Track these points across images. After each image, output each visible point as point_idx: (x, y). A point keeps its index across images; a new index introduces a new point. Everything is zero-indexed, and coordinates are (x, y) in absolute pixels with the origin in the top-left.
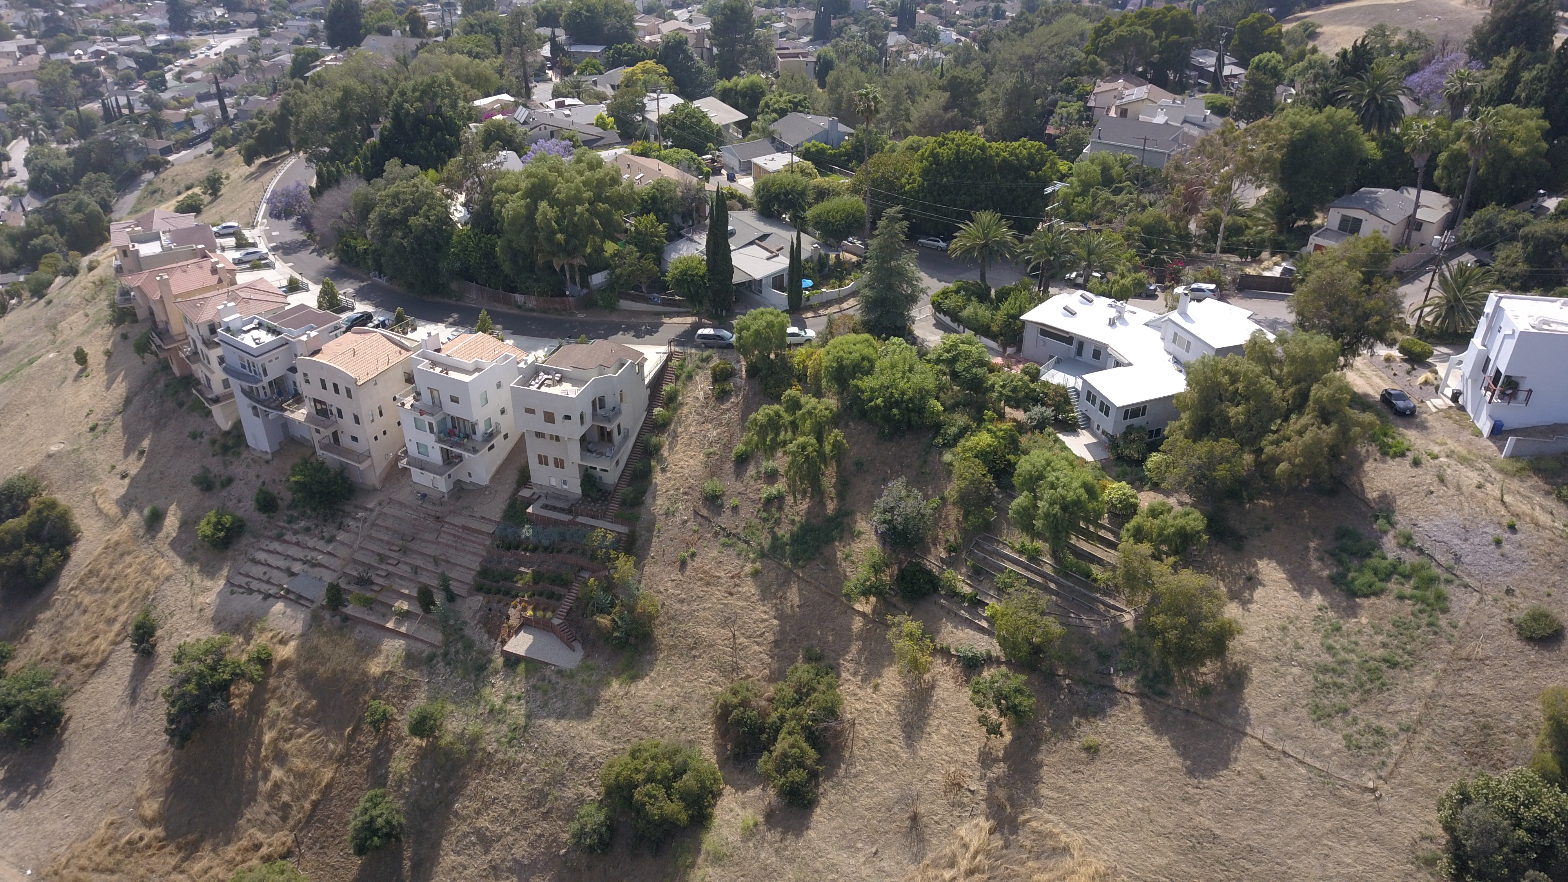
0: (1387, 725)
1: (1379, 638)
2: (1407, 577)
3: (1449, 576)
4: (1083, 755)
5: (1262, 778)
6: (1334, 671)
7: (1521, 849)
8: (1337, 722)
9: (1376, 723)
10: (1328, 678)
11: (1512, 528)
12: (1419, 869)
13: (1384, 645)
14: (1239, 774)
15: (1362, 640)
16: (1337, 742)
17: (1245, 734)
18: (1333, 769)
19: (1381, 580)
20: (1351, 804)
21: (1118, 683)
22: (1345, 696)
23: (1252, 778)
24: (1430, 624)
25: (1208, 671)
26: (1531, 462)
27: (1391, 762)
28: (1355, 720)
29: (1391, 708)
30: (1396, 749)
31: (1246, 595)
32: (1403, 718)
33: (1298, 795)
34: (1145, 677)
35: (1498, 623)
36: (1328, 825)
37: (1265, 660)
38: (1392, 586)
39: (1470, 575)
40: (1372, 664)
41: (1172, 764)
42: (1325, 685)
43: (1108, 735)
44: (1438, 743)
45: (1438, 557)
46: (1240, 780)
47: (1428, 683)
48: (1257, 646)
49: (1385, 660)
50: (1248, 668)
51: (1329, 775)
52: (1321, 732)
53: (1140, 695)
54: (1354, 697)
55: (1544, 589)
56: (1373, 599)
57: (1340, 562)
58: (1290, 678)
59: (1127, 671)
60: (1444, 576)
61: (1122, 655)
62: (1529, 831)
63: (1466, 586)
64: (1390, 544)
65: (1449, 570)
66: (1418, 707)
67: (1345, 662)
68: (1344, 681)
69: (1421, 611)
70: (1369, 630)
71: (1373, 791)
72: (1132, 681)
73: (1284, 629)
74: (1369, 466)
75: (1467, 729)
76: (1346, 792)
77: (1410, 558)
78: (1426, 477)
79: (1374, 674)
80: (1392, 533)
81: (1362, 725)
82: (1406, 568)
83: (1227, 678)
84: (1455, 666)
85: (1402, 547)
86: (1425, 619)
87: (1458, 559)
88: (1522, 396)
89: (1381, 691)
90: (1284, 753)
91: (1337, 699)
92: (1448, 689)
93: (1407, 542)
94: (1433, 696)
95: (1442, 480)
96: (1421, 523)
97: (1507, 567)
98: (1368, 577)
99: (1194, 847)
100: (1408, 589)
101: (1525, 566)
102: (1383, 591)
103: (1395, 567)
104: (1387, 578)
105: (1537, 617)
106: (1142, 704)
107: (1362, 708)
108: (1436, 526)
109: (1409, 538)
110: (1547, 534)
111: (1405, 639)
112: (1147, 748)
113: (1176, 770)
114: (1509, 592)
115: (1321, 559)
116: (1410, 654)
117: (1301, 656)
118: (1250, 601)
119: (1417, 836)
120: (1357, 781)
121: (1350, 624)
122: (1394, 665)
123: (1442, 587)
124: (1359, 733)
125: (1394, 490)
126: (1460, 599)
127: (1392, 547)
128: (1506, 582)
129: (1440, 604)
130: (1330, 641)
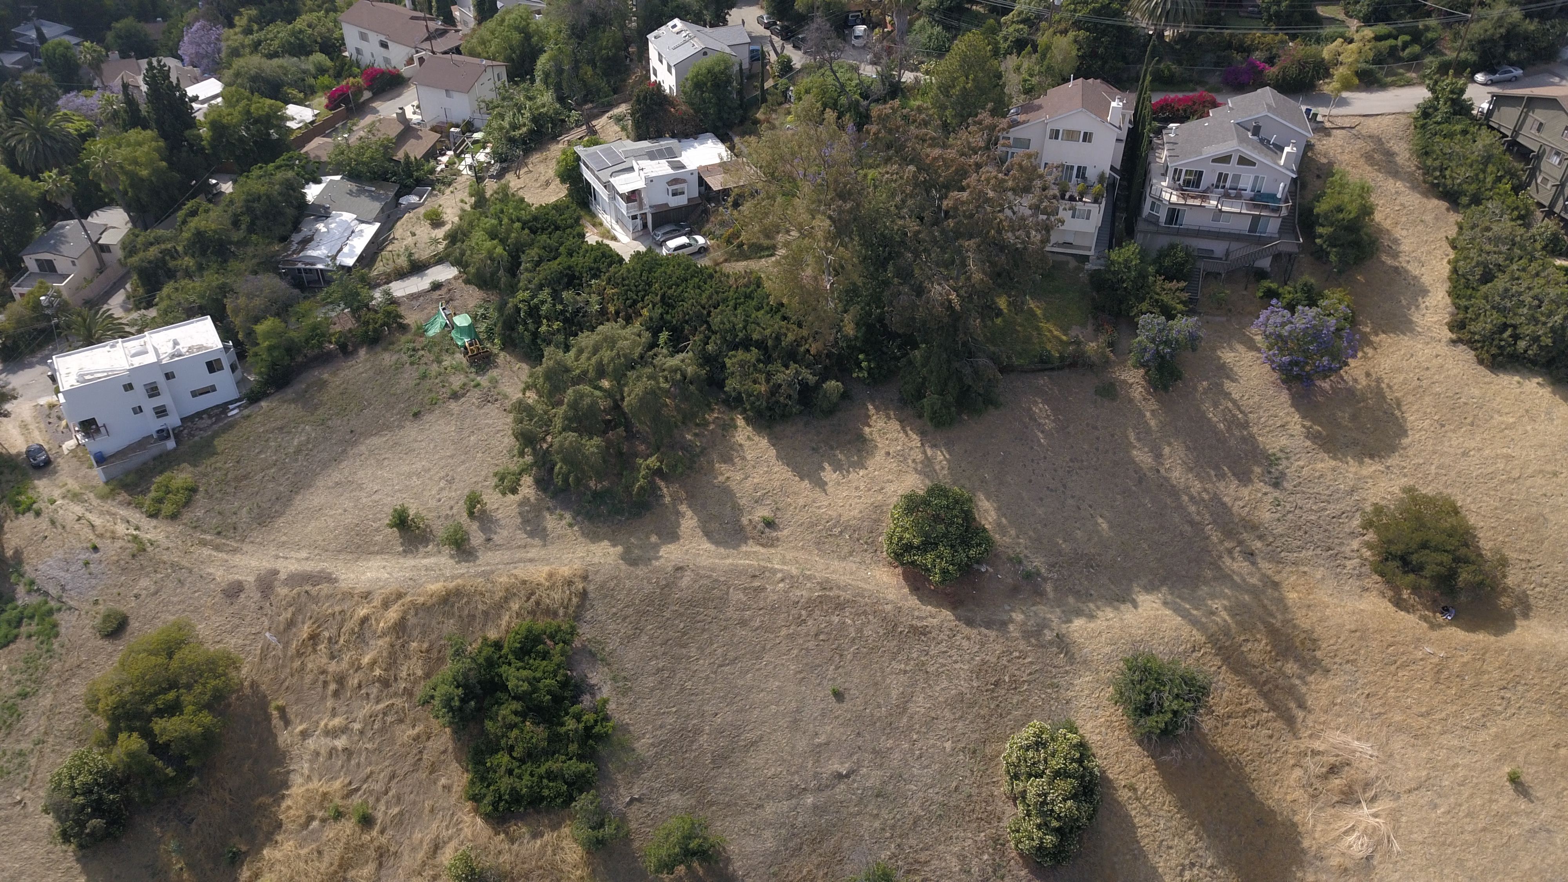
0: (25, 746)
2: (32, 617)
3: (59, 605)
9: (18, 748)
11: (95, 549)
12: (56, 844)
13: (18, 682)
15: (3, 685)
19: (15, 628)
20: (6, 820)
24: (48, 651)
26: (120, 480)
27: (30, 774)
29: (28, 730)
30: (33, 761)
32: (35, 735)
35: (87, 632)
38: (24, 629)
40: (10, 702)
44: (61, 744)
45: (51, 592)
47: (47, 700)
49: (19, 695)
55: (115, 591)
56: (12, 646)
60: (57, 605)
63: (70, 608)
64: (21, 590)
65: (59, 599)
66: (43, 721)
69: (42, 643)
70: (7, 674)
71: (20, 802)
74: (7, 525)
75: (75, 724)
77: (35, 599)
78: (43, 523)
79: (12, 709)
80: (22, 583)
81: (9, 753)
82: (31, 610)
84: (65, 677)
85: (29, 592)
86: (45, 647)
87: (63, 588)
88: (102, 430)
89: (18, 721)
92: (61, 699)
93: (31, 587)
94: (52, 709)
95: (53, 522)
96: (40, 567)
97: (94, 581)
100: (34, 628)
101: (105, 577)
102: (16, 637)
103: (22, 613)
104: (19, 624)
105: (111, 616)
108: (49, 566)
109: (33, 583)
110: (119, 544)
111: (31, 671)
114: (96, 602)
116: (35, 682)
120: (9, 801)
122: (24, 696)
123: (56, 616)
124: (8, 761)
125: (22, 544)
126: (65, 620)
127: (22, 597)
128: (93, 594)
129: (53, 631)
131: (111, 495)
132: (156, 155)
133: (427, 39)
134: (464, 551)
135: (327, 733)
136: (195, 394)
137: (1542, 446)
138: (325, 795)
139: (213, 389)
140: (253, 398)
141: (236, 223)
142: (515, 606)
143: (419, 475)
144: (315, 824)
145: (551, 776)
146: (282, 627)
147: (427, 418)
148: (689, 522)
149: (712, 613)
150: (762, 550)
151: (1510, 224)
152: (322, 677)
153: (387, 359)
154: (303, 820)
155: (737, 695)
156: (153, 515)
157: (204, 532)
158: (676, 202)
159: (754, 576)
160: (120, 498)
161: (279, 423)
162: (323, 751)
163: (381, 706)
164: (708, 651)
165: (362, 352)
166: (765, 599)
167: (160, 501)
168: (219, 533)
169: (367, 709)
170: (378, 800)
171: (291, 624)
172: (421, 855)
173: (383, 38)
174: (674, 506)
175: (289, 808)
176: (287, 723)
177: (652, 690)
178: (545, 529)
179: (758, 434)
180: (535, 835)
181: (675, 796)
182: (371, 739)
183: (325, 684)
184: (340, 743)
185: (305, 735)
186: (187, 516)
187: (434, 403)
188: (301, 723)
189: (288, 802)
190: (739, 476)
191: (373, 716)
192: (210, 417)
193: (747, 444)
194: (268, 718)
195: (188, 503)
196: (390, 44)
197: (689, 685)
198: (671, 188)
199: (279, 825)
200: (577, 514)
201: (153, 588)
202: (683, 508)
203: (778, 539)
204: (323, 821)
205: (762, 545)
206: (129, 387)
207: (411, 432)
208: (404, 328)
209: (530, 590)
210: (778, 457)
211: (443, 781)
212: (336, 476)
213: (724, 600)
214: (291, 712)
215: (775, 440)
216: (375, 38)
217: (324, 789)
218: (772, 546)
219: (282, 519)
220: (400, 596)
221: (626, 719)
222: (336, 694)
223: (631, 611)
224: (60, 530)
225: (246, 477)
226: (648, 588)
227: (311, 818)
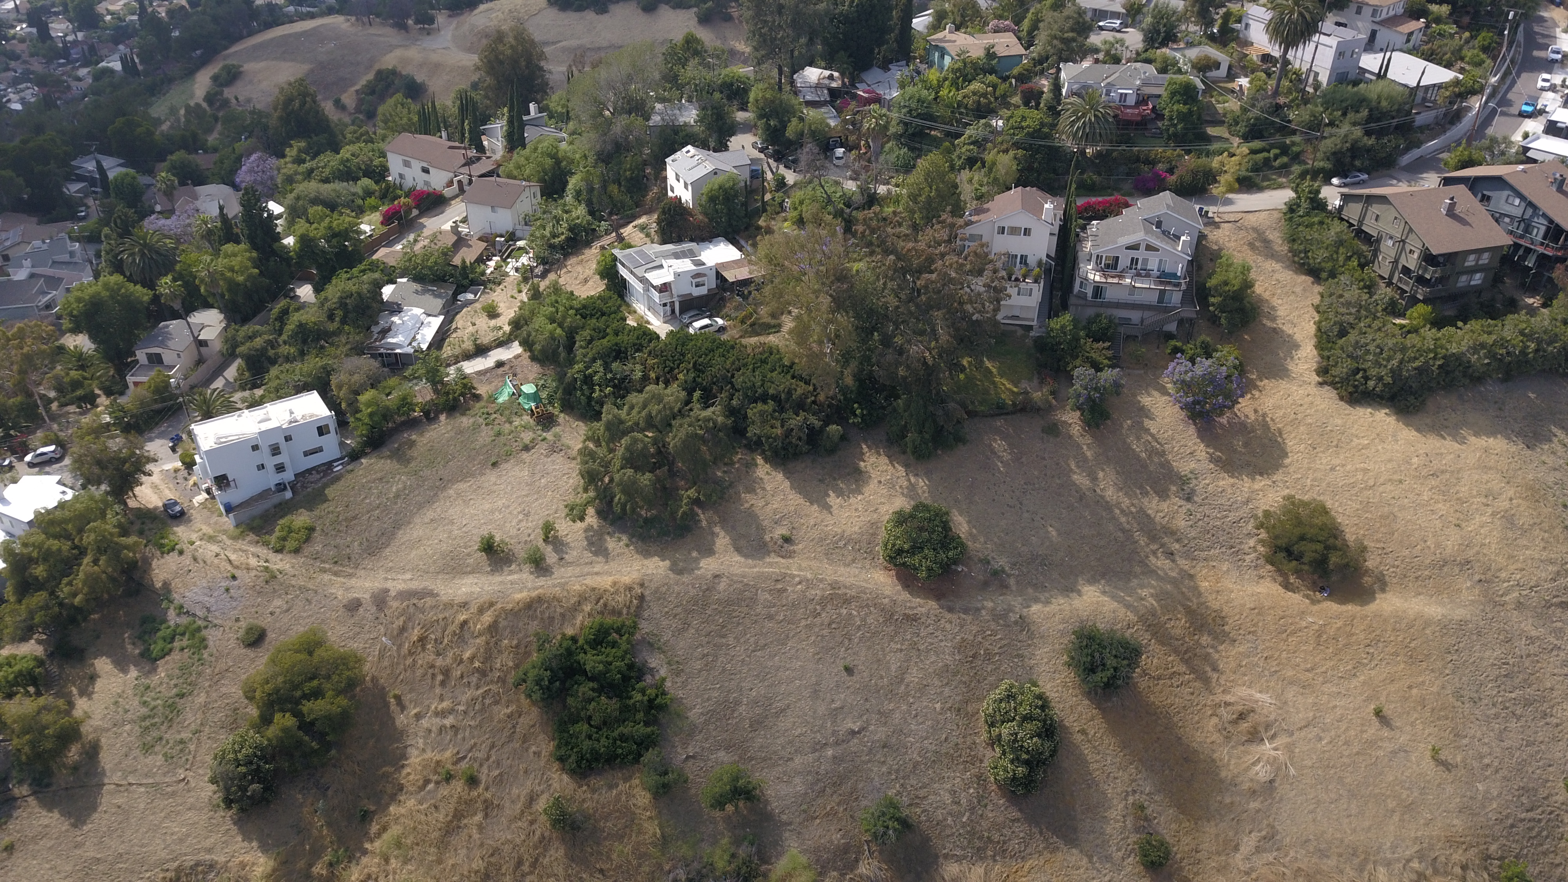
0: (185, 735)
1: (173, 682)
2: (183, 634)
3: (205, 623)
4: (5, 854)
5: (119, 807)
6: (149, 716)
8: (157, 748)
9: (178, 737)
10: (147, 723)
11: (234, 578)
12: (216, 812)
13: (176, 686)
14: (105, 812)
15: (163, 688)
16: (159, 759)
17: (104, 785)
18: (158, 779)
19: (169, 643)
20: (173, 794)
21: (16, 792)
22: (158, 729)
23: (113, 810)
24: (199, 660)
25: (73, 753)
26: (248, 525)
27: (190, 757)
28: (167, 742)
29: (185, 724)
30: (192, 747)
31: (90, 689)
32: (193, 727)
33: (142, 806)
34: (34, 779)
35: (232, 643)
36: (162, 815)
37: (108, 730)
38: (177, 644)
39: (216, 618)
40: (170, 701)
41: (64, 828)
42: (147, 728)
43: (18, 832)
44: (214, 732)
45: (198, 613)
46: (106, 816)
47: (202, 699)
48: (100, 723)
49: (177, 695)
50: (98, 740)
51: (158, 784)
52: (149, 760)
53: (34, 793)
54: (163, 728)
55: (254, 610)
56: (167, 658)
57: (145, 641)
58: (125, 734)
59: (21, 782)
60: (204, 624)
61: (14, 773)
62: (245, 765)
63: (215, 626)
64: (172, 614)
65: (205, 619)
66: (199, 715)
67: (155, 708)
68: (156, 720)
69: (193, 654)
70: (166, 680)
71: (184, 780)
72: (26, 787)
73: (116, 702)
74: (155, 563)
75: (226, 716)
76: (169, 789)
77: (184, 620)
78: (186, 560)
79: (172, 707)
80: (172, 608)
81: (171, 742)
82: (180, 630)
83: (87, 753)
84: (215, 680)
85: (179, 615)
86: (196, 657)
87: (208, 610)
88: (232, 484)
89: (178, 716)
90: (130, 784)
91: (155, 734)
92: (214, 695)
93: (181, 610)
94: (206, 704)
95: (195, 559)
96: (187, 594)
97: (235, 604)
98: (160, 644)
99: (87, 874)
100: (185, 642)
101: (243, 599)
102: (171, 650)
103: (174, 631)
104: (173, 639)
105: (250, 630)
106: (37, 798)
107: (169, 732)
108: (195, 593)
109: (181, 607)
110: (253, 573)
111: (185, 676)
112: (46, 826)
113: (67, 831)
114: (237, 620)
115: (134, 644)
116: (190, 684)
117: (129, 716)
118: (93, 693)
119: (210, 794)
120: (174, 779)
121: (155, 680)
122: (181, 696)
123: (204, 633)
124: (171, 748)
125: (170, 577)
126: (212, 636)
127: (172, 617)
128: (234, 614)
129: (202, 644)
130: (145, 698)
131: (241, 536)
132: (249, 264)
133: (464, 165)
134: (542, 569)
135: (437, 714)
136: (306, 454)
137: (1390, 461)
138: (438, 763)
139: (320, 450)
140: (354, 456)
141: (331, 317)
142: (587, 608)
143: (500, 512)
144: (431, 786)
145: (623, 738)
146: (395, 633)
147: (504, 466)
148: (722, 540)
149: (745, 610)
150: (783, 561)
151: (1357, 291)
152: (430, 671)
153: (465, 421)
154: (421, 783)
155: (767, 674)
156: (278, 551)
157: (323, 562)
158: (697, 292)
159: (777, 581)
160: (248, 539)
161: (379, 475)
162: (434, 729)
163: (480, 691)
164: (742, 640)
165: (443, 417)
166: (787, 598)
167: (284, 539)
168: (336, 562)
169: (470, 693)
170: (481, 765)
171: (403, 629)
172: (519, 806)
173: (425, 165)
174: (710, 528)
175: (409, 774)
176: (403, 708)
177: (700, 671)
178: (606, 549)
179: (775, 471)
180: (611, 787)
181: (722, 754)
182: (473, 718)
183: (434, 676)
184: (448, 721)
185: (418, 717)
186: (308, 550)
187: (509, 454)
188: (415, 708)
189: (408, 770)
190: (761, 503)
191: (474, 699)
192: (318, 472)
193: (766, 478)
194: (387, 705)
195: (308, 540)
196: (431, 170)
197: (729, 666)
198: (694, 281)
199: (401, 788)
200: (632, 536)
201: (285, 607)
202: (717, 529)
203: (794, 552)
204: (437, 783)
205: (782, 557)
206: (255, 448)
207: (491, 477)
208: (477, 398)
209: (598, 595)
210: (792, 487)
211: (534, 748)
212: (430, 514)
213: (754, 600)
214: (406, 699)
215: (788, 475)
216: (417, 165)
217: (438, 757)
218: (790, 557)
219: (388, 550)
220: (492, 604)
221: (680, 694)
222: (443, 684)
223: (679, 610)
224: (202, 564)
225: (355, 518)
226: (692, 592)
227: (427, 782)
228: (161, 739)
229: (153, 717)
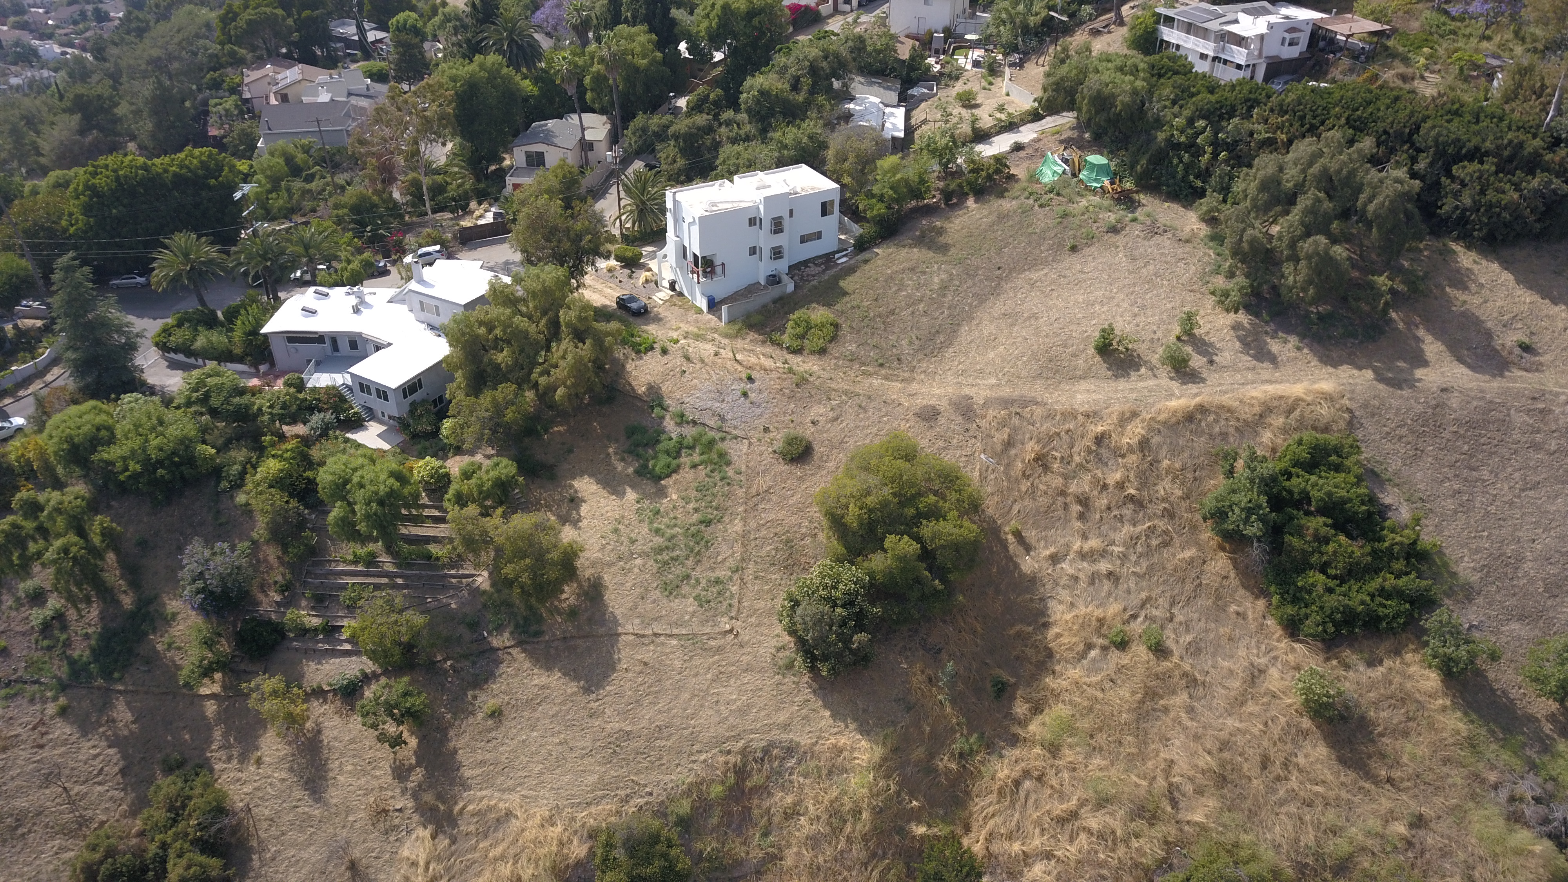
0: (722, 573)
1: (691, 506)
2: (692, 448)
3: (721, 435)
4: (490, 722)
5: (646, 664)
6: (667, 548)
7: (843, 623)
8: (685, 589)
9: (713, 575)
10: (665, 556)
11: (750, 379)
12: (784, 675)
13: (696, 510)
14: (628, 670)
15: (679, 513)
16: (691, 605)
17: (619, 635)
18: (697, 629)
19: (675, 458)
20: (719, 650)
21: (495, 642)
22: (683, 565)
23: (638, 668)
24: (722, 479)
25: (569, 595)
26: (744, 321)
27: (735, 601)
28: (698, 582)
29: (720, 559)
30: (734, 589)
31: (574, 514)
32: (731, 562)
33: (678, 664)
34: (517, 626)
35: (768, 458)
36: (709, 676)
37: (611, 565)
38: (684, 459)
39: (735, 428)
40: (693, 529)
41: (569, 691)
42: (665, 563)
43: (505, 693)
44: (763, 570)
45: (708, 422)
46: (630, 675)
47: (737, 526)
48: (600, 555)
49: (701, 522)
50: (600, 578)
51: (695, 635)
52: (676, 603)
53: (519, 644)
54: (689, 563)
55: (788, 418)
56: (675, 477)
57: (639, 456)
58: (636, 570)
59: (500, 628)
60: (718, 436)
61: (490, 616)
62: (843, 606)
63: (736, 437)
64: (669, 424)
65: (719, 429)
66: (738, 547)
67: (673, 537)
68: (678, 552)
69: (712, 471)
70: (681, 503)
71: (731, 631)
72: (506, 635)
73: (616, 531)
74: (630, 367)
75: (776, 549)
76: (712, 643)
77: (689, 432)
78: (676, 360)
79: (697, 537)
80: (668, 418)
81: (704, 582)
82: (689, 440)
83: (586, 594)
84: (751, 504)
85: (679, 424)
86: (717, 476)
87: (722, 418)
88: (719, 270)
89: (707, 548)
90: (655, 635)
91: (678, 570)
92: (753, 524)
93: (681, 419)
94: (745, 535)
95: (688, 359)
96: (686, 400)
97: (758, 411)
98: (663, 460)
99: (615, 751)
100: (696, 458)
101: (769, 405)
102: (679, 466)
103: (680, 443)
104: (678, 455)
105: (791, 441)
106: (524, 651)
107: (699, 569)
108: (698, 397)
109: (682, 416)
110: (774, 375)
111: (709, 498)
112: (543, 687)
113: (574, 694)
115: (623, 460)
116: (717, 509)
117: (638, 547)
118: (579, 520)
119: (773, 651)
120: (717, 630)
121: (665, 504)
122: (708, 523)
123: (720, 446)
124: (704, 590)
125: (658, 379)
126: (735, 449)
127: (672, 428)
128: (760, 423)
129: (724, 459)
130: (656, 525)
131: (738, 335)
132: (650, 47)
134: (1185, 374)
135: (1083, 556)
136: (804, 239)
138: (1101, 621)
139: (818, 235)
140: (862, 246)
143: (1102, 304)
144: (1093, 653)
145: (1385, 593)
146: (999, 448)
147: (1086, 251)
148: (1432, 347)
149: (1498, 436)
150: (1530, 374)
152: (1060, 499)
154: (1081, 647)
155: (1551, 520)
156: (797, 351)
157: (863, 364)
158: (1293, 52)
159: (1534, 398)
160: (751, 338)
161: (907, 265)
162: (1081, 575)
163: (1139, 528)
164: (1502, 475)
166: (1556, 420)
167: (802, 337)
168: (882, 365)
169: (1127, 529)
170: (1162, 627)
171: (1009, 444)
172: (1236, 684)
174: (1410, 330)
175: (1058, 635)
176: (1028, 548)
177: (1455, 512)
178: (1269, 352)
179: (1486, 257)
180: (1372, 663)
181: (1515, 626)
182: (1137, 564)
183: (1066, 507)
184: (1104, 566)
185: (1055, 559)
186: (834, 349)
187: (1091, 239)
188: (1046, 547)
189: (1054, 630)
190: (1476, 300)
191: (1134, 539)
193: (1475, 268)
194: (1002, 544)
195: (834, 339)
197: (1492, 509)
198: (1288, 36)
199: (1050, 654)
200: (1302, 337)
201: (831, 415)
202: (1421, 333)
203: (1541, 364)
204: (1104, 649)
205: (1526, 370)
206: (752, 222)
207: (1075, 263)
210: (1518, 282)
211: (1233, 608)
212: (998, 307)
213: (1505, 424)
214: (1030, 534)
215: (1506, 265)
217: (1099, 613)
218: (1537, 370)
219: (951, 350)
220: (1134, 415)
221: (1438, 540)
222: (1081, 517)
223: (1403, 431)
224: (699, 366)
225: (893, 312)
226: (1419, 409)
227: (1089, 646)
228: (688, 577)
229: (673, 550)
